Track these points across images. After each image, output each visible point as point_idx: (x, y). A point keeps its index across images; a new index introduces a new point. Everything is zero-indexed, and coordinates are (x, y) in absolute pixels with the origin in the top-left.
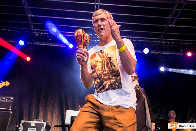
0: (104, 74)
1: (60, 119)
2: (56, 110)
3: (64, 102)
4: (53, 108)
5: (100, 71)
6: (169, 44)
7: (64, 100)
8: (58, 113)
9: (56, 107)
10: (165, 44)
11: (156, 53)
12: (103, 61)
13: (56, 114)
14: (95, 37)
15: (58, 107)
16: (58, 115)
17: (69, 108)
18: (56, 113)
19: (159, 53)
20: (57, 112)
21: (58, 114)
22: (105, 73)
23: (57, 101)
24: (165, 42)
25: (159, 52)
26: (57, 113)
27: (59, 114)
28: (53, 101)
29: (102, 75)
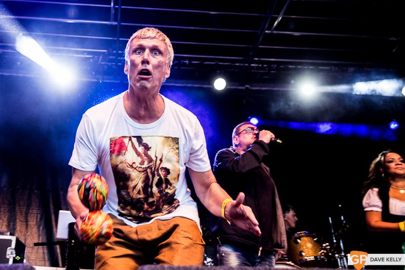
0: (149, 201)
1: (43, 229)
2: (35, 211)
3: (51, 195)
4: (29, 206)
5: (139, 193)
6: (267, 69)
7: (51, 189)
8: (39, 218)
9: (34, 204)
10: (258, 68)
11: (240, 88)
12: (149, 170)
13: (35, 220)
14: (114, 57)
15: (37, 204)
16: (40, 221)
17: (62, 206)
18: (35, 217)
19: (247, 88)
20: (36, 215)
21: (38, 220)
22: (151, 200)
23: (36, 191)
24: (259, 64)
25: (247, 86)
26: (37, 217)
27: (41, 219)
28: (28, 191)
29: (145, 204)
